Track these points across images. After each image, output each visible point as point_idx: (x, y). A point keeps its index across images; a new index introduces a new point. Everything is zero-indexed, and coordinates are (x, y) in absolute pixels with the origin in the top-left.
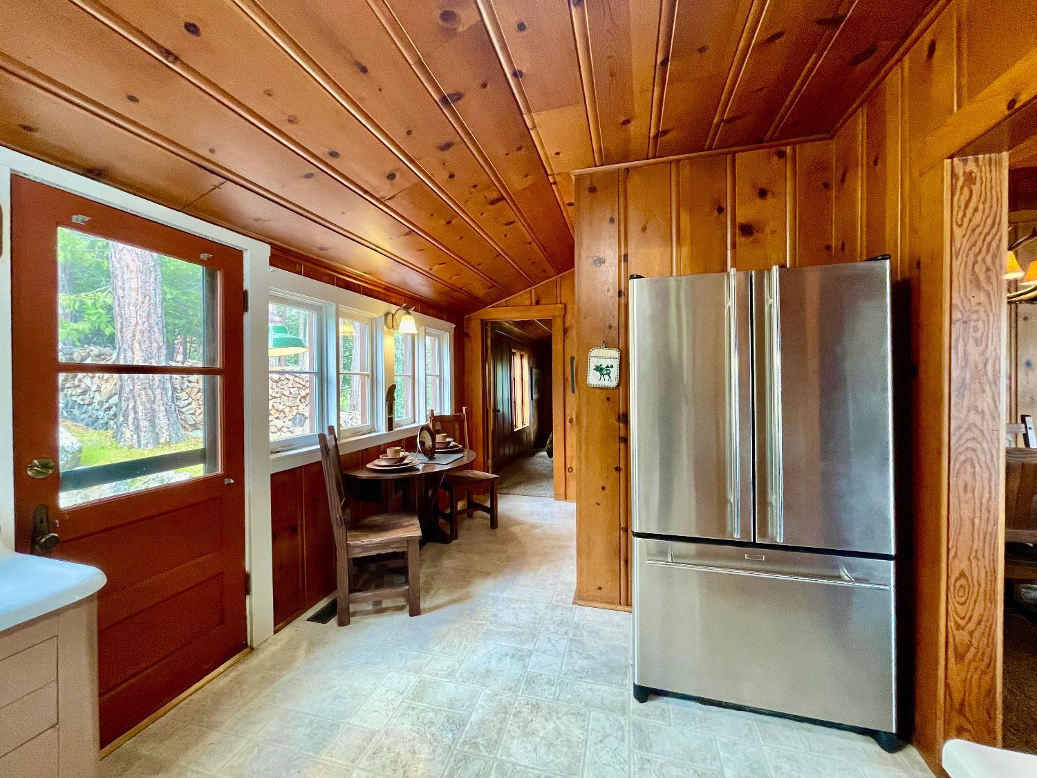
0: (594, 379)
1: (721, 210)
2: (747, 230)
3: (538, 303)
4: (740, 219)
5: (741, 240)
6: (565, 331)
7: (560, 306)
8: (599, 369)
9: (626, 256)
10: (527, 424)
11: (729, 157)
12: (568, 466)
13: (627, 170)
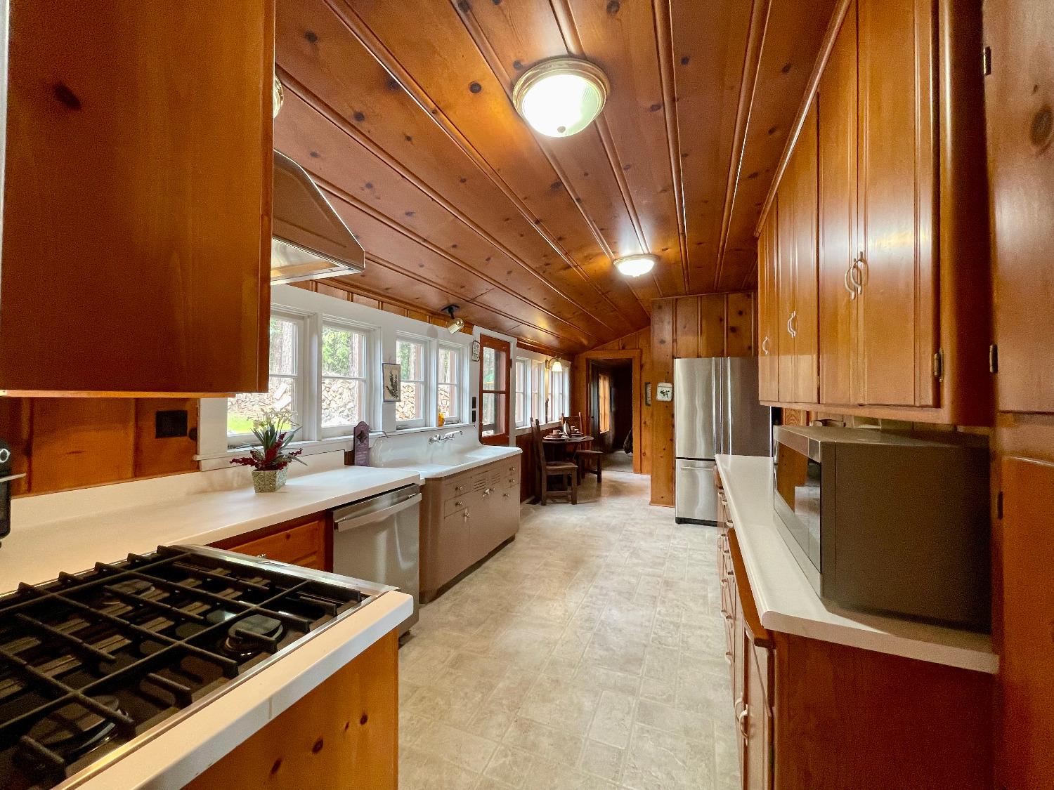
0: (660, 397)
1: (721, 320)
2: (733, 330)
3: (623, 348)
4: (731, 324)
5: (731, 334)
6: (642, 366)
7: (639, 350)
8: (662, 392)
9: (676, 340)
10: (608, 430)
11: (725, 295)
12: (643, 451)
13: (677, 299)
